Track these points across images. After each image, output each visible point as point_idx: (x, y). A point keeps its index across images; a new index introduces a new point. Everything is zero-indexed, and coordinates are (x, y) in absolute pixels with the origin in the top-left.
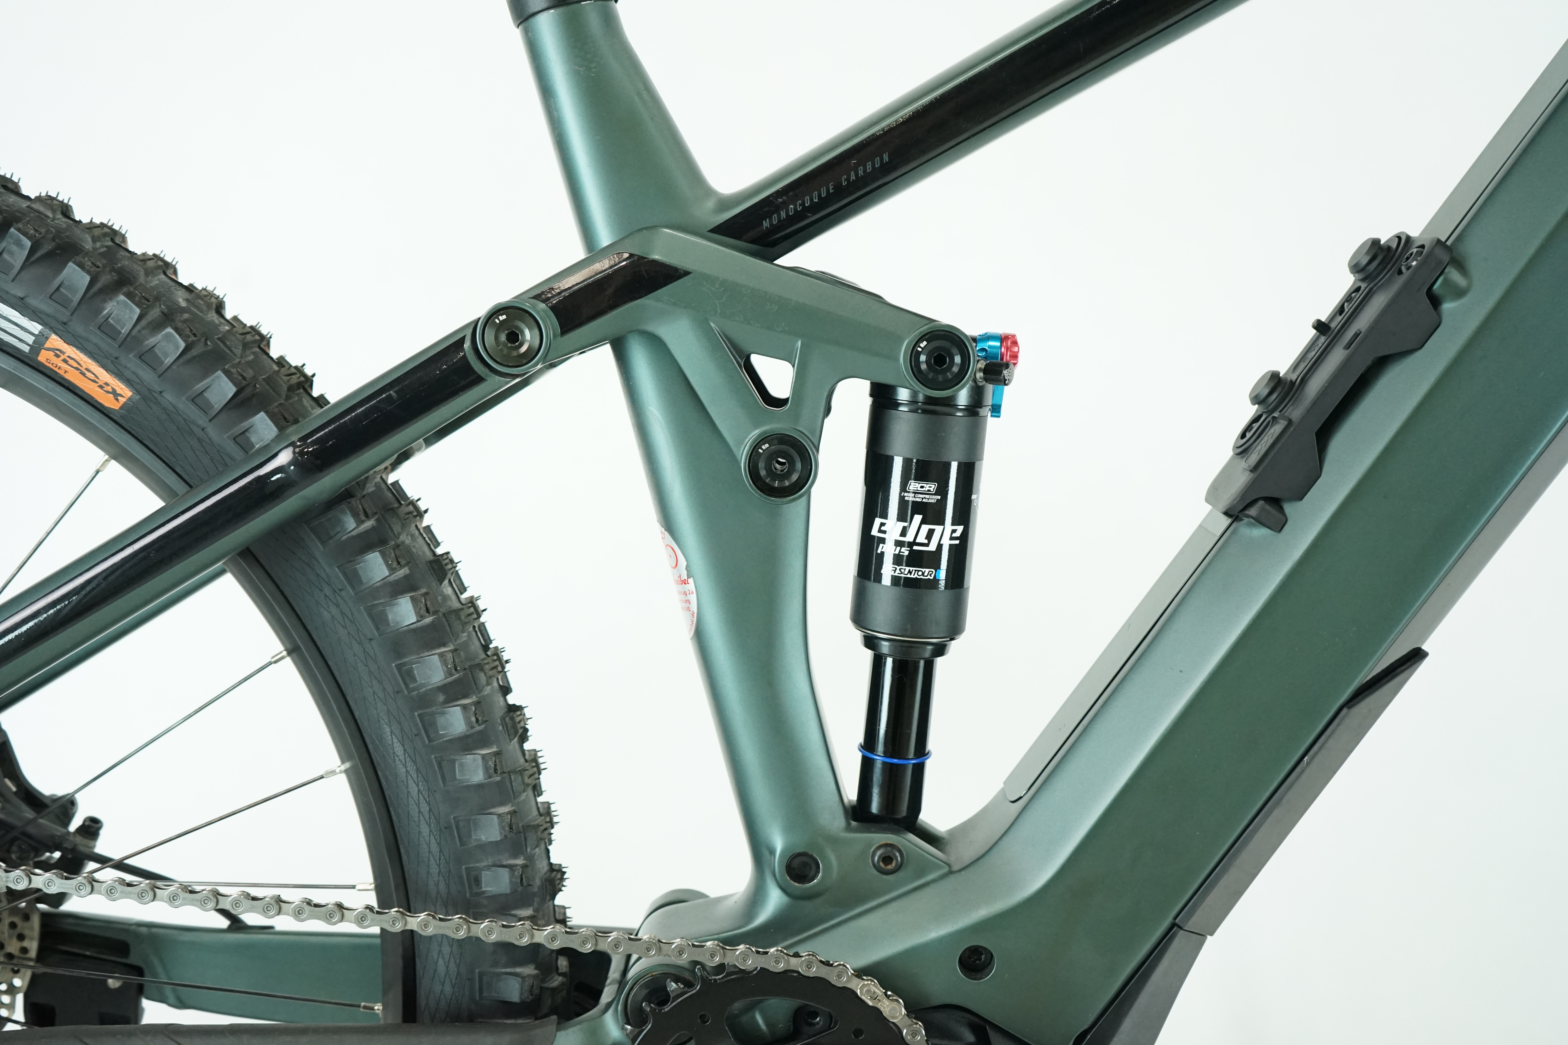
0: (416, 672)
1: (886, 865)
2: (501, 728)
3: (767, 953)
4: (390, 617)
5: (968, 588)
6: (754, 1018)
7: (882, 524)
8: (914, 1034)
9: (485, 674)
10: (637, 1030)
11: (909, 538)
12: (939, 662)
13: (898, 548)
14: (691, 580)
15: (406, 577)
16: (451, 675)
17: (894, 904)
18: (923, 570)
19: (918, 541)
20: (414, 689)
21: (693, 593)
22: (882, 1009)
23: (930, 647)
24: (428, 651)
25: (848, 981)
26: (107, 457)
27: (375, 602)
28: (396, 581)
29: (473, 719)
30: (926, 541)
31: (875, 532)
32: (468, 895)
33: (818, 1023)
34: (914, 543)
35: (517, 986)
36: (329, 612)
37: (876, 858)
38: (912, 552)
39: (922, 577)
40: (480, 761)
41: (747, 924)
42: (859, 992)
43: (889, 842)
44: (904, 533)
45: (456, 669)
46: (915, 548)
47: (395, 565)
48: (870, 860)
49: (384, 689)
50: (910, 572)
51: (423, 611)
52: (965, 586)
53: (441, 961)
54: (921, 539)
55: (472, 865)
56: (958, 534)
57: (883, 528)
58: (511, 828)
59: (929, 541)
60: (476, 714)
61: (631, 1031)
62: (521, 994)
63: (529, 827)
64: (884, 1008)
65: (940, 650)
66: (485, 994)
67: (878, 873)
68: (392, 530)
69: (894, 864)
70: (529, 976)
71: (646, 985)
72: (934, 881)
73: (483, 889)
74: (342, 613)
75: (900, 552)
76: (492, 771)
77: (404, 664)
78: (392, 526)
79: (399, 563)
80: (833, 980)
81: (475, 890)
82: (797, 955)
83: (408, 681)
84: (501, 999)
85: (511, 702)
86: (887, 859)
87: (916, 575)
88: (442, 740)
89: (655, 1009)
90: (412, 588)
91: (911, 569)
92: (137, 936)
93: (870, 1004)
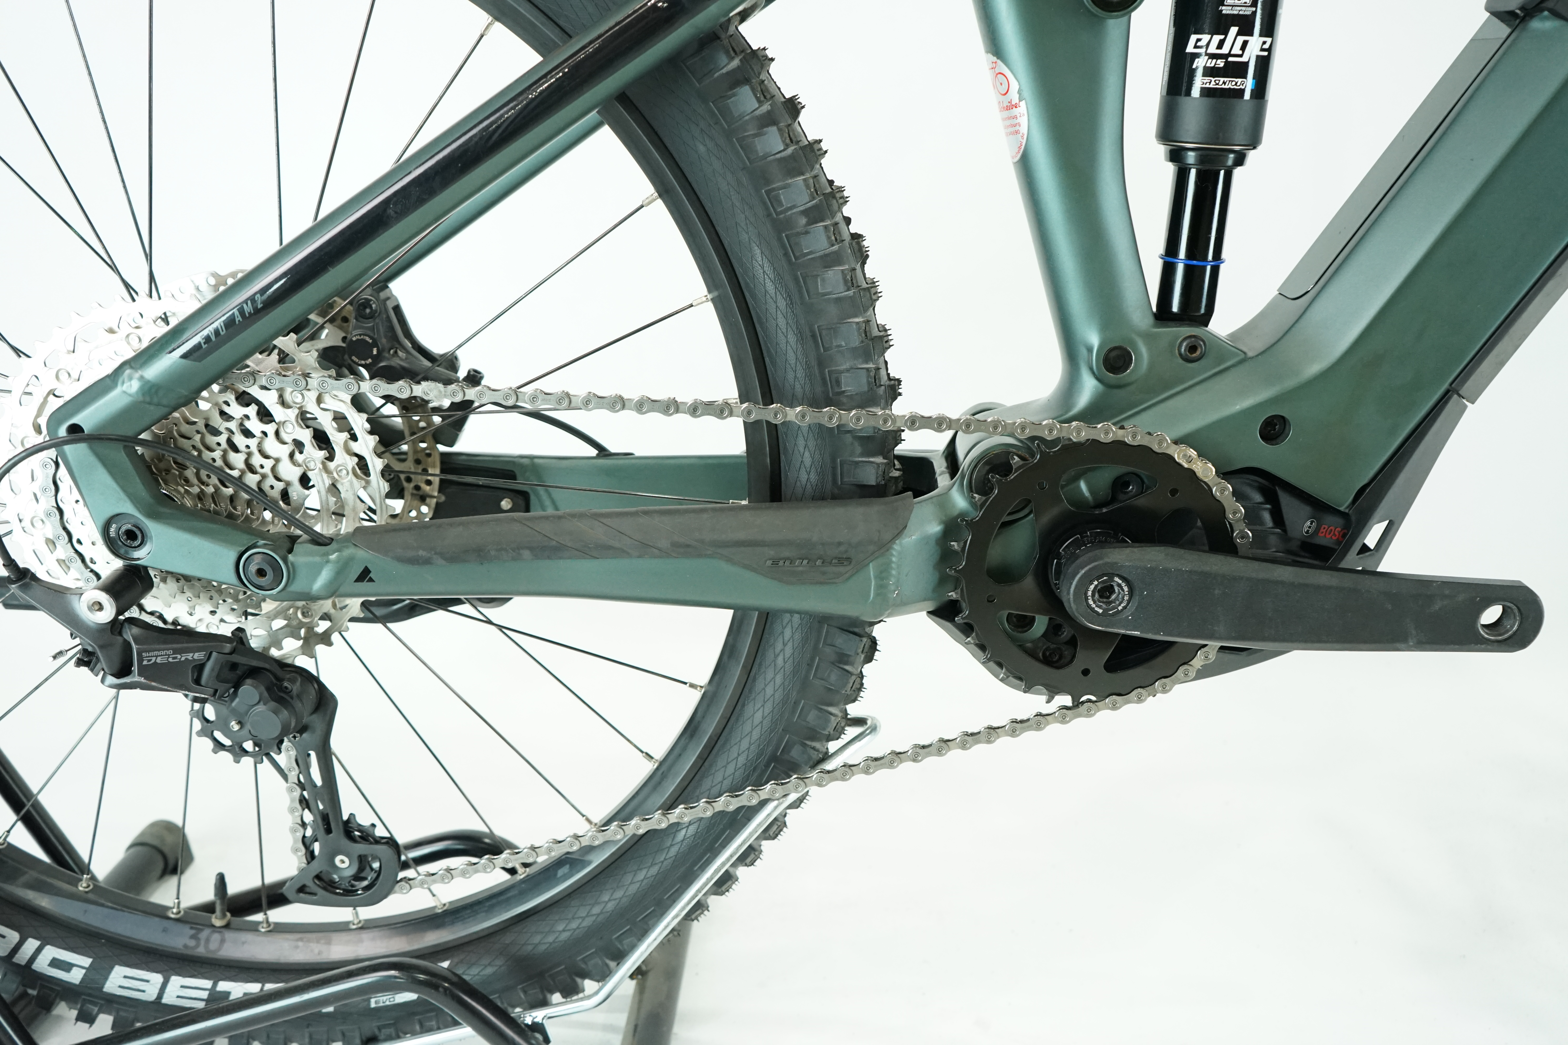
0: (782, 197)
1: (1191, 353)
2: (849, 251)
3: (1096, 427)
4: (759, 148)
5: (1267, 101)
6: (1079, 487)
7: (1199, 40)
8: (1223, 490)
9: (837, 201)
10: (984, 498)
11: (1225, 50)
12: (1238, 172)
13: (1214, 61)
14: (1023, 104)
15: (769, 112)
16: (814, 198)
17: (1198, 388)
18: (1236, 80)
19: (1233, 52)
20: (781, 212)
21: (1024, 115)
22: (1196, 470)
23: (1232, 156)
24: (791, 178)
25: (1168, 446)
26: (491, 18)
27: (746, 134)
28: (761, 115)
29: (833, 238)
30: (1240, 52)
31: (1190, 49)
32: (831, 395)
33: (1131, 491)
34: (1230, 54)
35: (873, 471)
36: (705, 145)
37: (1183, 350)
38: (1227, 63)
39: (1235, 87)
40: (840, 276)
41: (1067, 412)
42: (1176, 457)
43: (1193, 334)
44: (1220, 45)
45: (817, 194)
46: (1231, 59)
47: (762, 98)
48: (1177, 351)
49: (755, 214)
50: (1224, 83)
51: (788, 141)
52: (1266, 98)
53: (807, 454)
54: (1236, 50)
55: (833, 368)
56: (1266, 46)
57: (1199, 44)
58: (866, 336)
59: (1243, 52)
60: (834, 234)
61: (979, 500)
62: (877, 478)
63: (874, 339)
64: (1198, 469)
65: (1240, 160)
66: (846, 480)
67: (1183, 362)
68: (753, 70)
69: (1198, 352)
70: (882, 463)
71: (986, 463)
72: (1233, 366)
73: (843, 389)
74: (717, 145)
75: (1215, 64)
76: (850, 284)
77: (774, 189)
78: (753, 66)
79: (765, 97)
80: (1156, 448)
81: (837, 390)
82: (1122, 428)
83: (775, 206)
84: (859, 483)
85: (852, 231)
86: (1193, 349)
87: (1230, 86)
88: (806, 258)
89: (1001, 480)
90: (774, 123)
91: (1226, 79)
92: (521, 466)
93: (1186, 466)
